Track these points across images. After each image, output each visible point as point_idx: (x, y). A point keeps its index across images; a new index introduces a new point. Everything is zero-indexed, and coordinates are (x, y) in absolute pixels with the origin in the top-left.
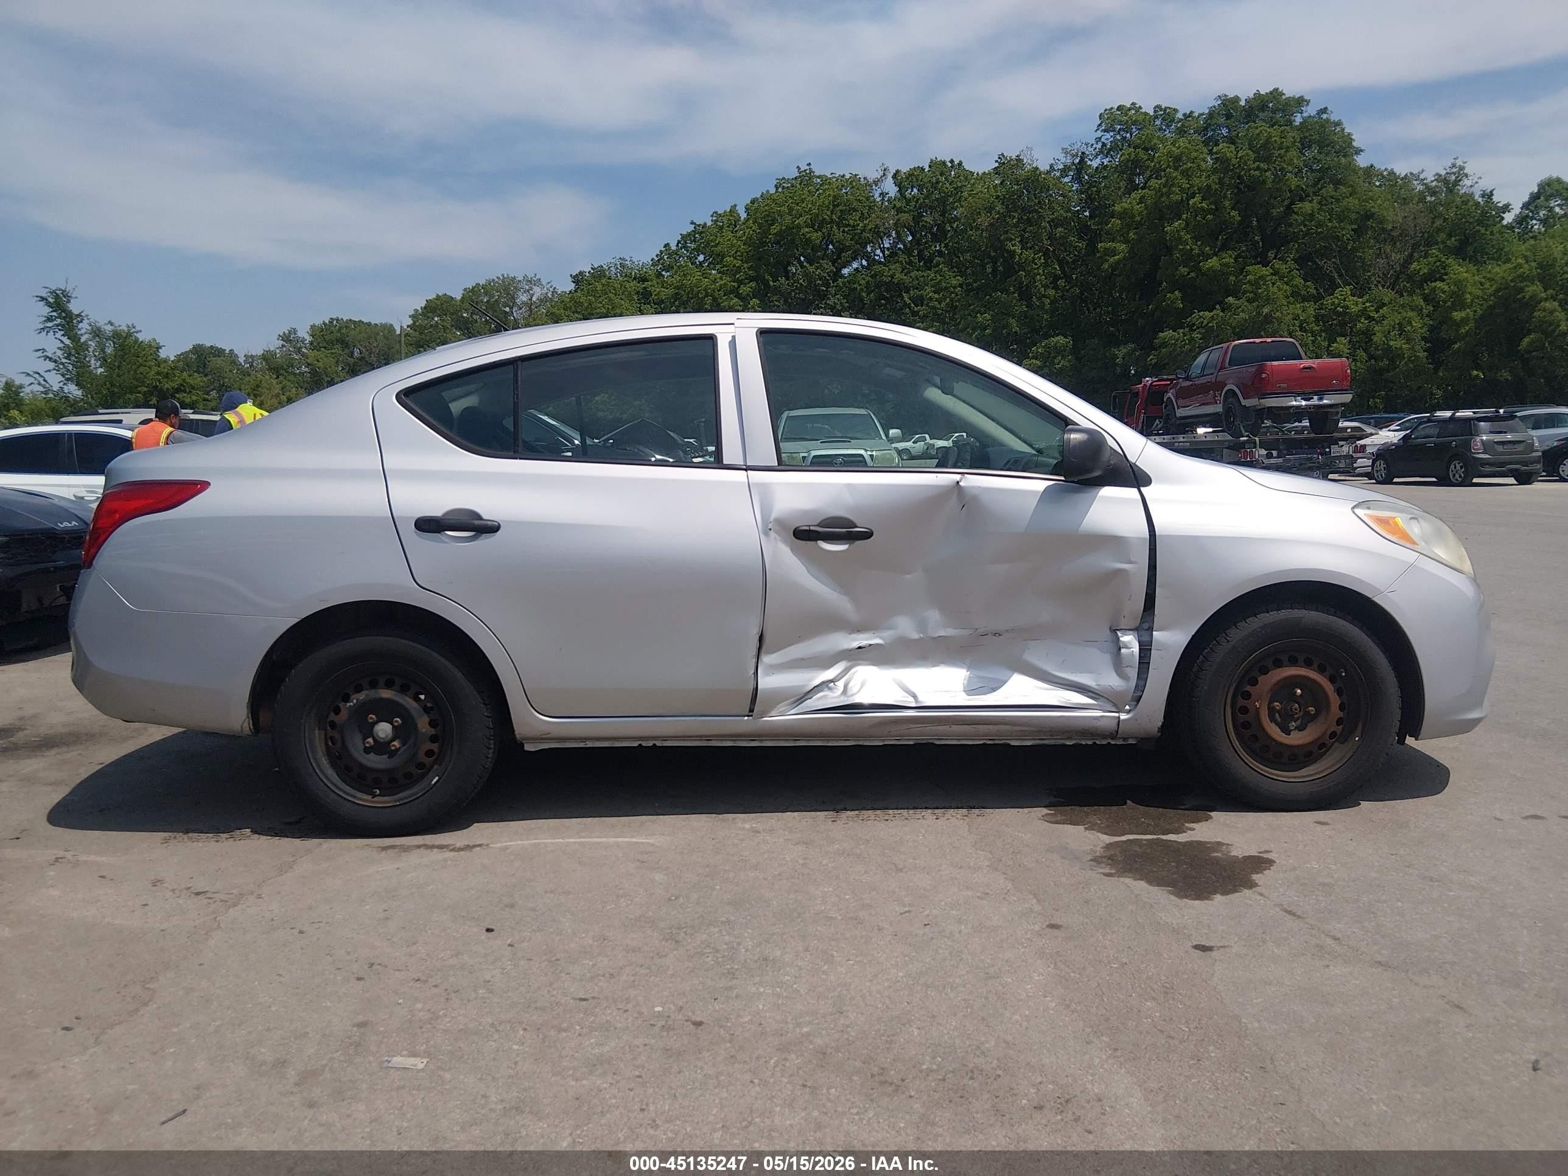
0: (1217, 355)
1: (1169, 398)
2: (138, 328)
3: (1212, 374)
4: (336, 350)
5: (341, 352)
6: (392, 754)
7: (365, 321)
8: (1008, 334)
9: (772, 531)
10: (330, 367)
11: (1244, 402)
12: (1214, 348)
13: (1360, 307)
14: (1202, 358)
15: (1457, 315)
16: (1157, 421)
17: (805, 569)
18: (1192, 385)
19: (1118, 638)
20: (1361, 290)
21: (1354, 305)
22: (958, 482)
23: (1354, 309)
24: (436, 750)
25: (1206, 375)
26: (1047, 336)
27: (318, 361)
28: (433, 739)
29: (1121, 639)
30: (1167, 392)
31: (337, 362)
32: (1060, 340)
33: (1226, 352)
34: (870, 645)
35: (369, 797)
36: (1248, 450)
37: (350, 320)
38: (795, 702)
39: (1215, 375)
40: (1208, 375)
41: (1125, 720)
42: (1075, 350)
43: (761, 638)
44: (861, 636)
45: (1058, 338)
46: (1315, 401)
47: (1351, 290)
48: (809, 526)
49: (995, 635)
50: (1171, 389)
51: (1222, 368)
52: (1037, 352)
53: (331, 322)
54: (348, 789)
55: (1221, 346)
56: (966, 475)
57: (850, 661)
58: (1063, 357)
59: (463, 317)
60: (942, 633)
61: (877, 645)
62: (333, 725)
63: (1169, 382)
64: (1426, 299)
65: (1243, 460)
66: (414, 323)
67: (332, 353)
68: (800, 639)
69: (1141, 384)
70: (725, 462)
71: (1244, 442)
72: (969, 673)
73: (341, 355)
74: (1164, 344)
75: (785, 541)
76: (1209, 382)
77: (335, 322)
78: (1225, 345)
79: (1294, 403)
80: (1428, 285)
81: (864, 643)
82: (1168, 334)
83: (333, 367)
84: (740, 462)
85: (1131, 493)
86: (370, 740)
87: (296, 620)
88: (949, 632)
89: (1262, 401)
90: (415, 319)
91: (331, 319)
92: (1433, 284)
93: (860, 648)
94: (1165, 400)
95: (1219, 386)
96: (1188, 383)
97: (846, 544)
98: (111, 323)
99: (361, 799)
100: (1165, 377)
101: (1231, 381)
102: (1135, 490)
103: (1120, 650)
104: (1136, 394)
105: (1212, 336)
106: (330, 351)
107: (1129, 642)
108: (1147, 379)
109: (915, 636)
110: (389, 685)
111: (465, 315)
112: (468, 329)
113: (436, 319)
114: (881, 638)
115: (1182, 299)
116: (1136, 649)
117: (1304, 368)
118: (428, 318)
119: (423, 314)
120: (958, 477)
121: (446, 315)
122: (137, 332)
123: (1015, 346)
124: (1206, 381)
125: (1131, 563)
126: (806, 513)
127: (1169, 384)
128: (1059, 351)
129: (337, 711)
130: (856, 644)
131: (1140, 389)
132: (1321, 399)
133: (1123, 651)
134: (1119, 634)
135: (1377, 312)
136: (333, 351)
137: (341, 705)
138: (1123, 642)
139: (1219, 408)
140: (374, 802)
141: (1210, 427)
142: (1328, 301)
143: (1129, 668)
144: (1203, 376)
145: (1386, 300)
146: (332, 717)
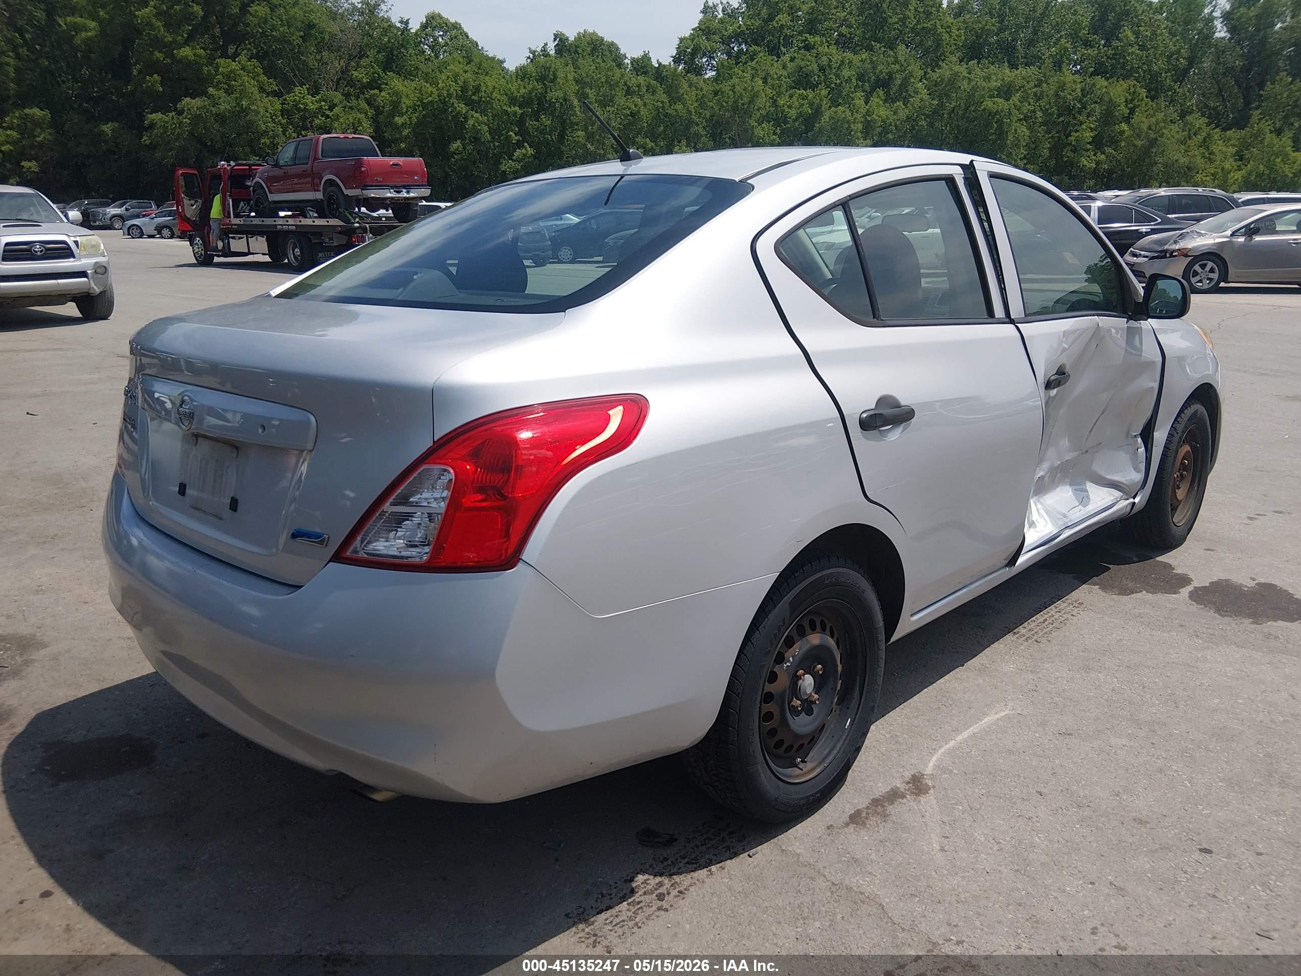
0: (308, 146)
1: (258, 183)
3: (306, 164)
6: (809, 710)
11: (346, 192)
13: (317, 105)
15: (399, 120)
16: (242, 203)
20: (315, 91)
21: (311, 102)
23: (312, 107)
30: (252, 177)
33: (317, 145)
36: (360, 235)
39: (309, 164)
40: (300, 164)
46: (404, 194)
47: (308, 89)
50: (256, 174)
51: (316, 159)
62: (770, 697)
64: (369, 102)
71: (356, 229)
76: (303, 170)
79: (389, 195)
80: (368, 91)
86: (797, 701)
87: (777, 575)
89: (365, 192)
92: (372, 92)
94: (251, 184)
95: (316, 175)
101: (329, 171)
110: (813, 627)
115: (162, 83)
117: (393, 165)
129: (773, 678)
131: (221, 172)
132: (408, 192)
135: (331, 111)
137: (778, 669)
139: (318, 195)
140: (805, 774)
141: (288, 211)
142: (289, 97)
144: (295, 164)
145: (336, 101)
146: (768, 687)
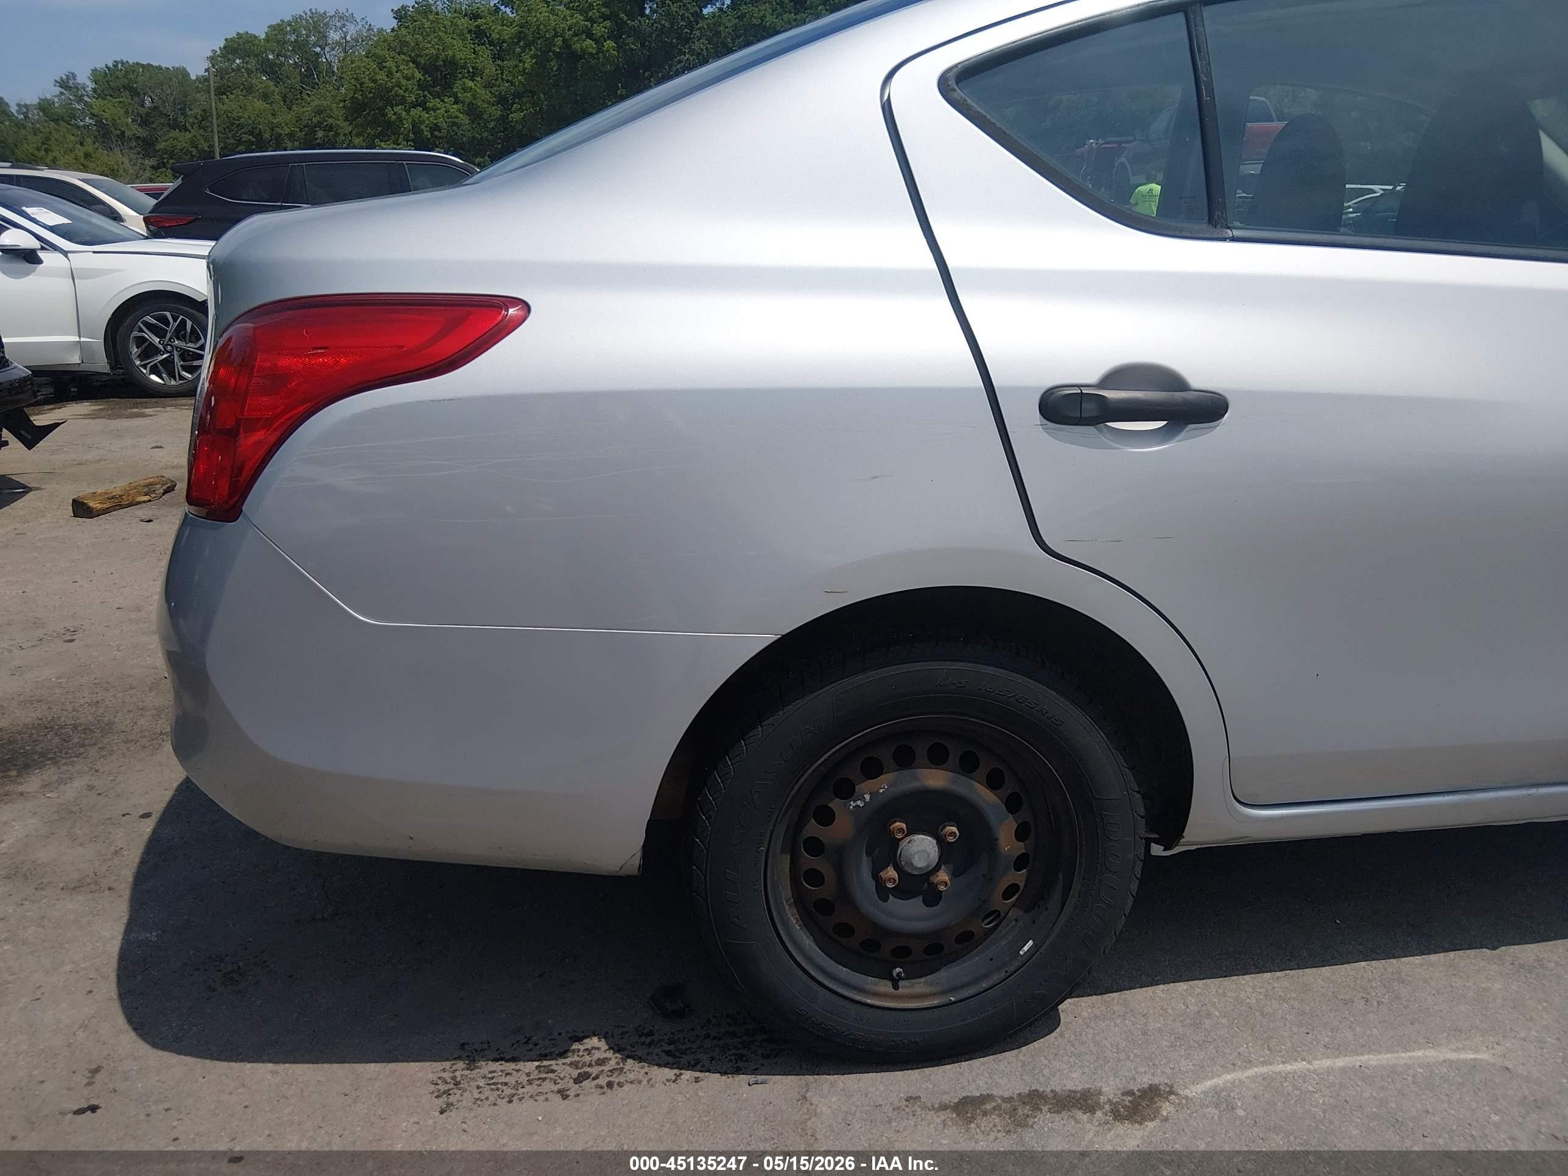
4: (124, 99)
5: (130, 101)
6: (933, 897)
7: (155, 65)
10: (119, 119)
24: (1022, 885)
27: (104, 111)
28: (1020, 862)
31: (127, 112)
35: (885, 987)
37: (137, 63)
53: (116, 66)
54: (843, 972)
62: (816, 847)
66: (213, 66)
67: (120, 102)
73: (130, 104)
77: (120, 65)
83: (122, 119)
86: (891, 873)
87: (772, 638)
90: (213, 62)
91: (115, 62)
99: (876, 995)
106: (117, 100)
110: (937, 758)
113: (238, 61)
118: (229, 60)
121: (249, 56)
129: (826, 817)
136: (121, 100)
137: (835, 804)
140: (901, 997)
146: (813, 828)
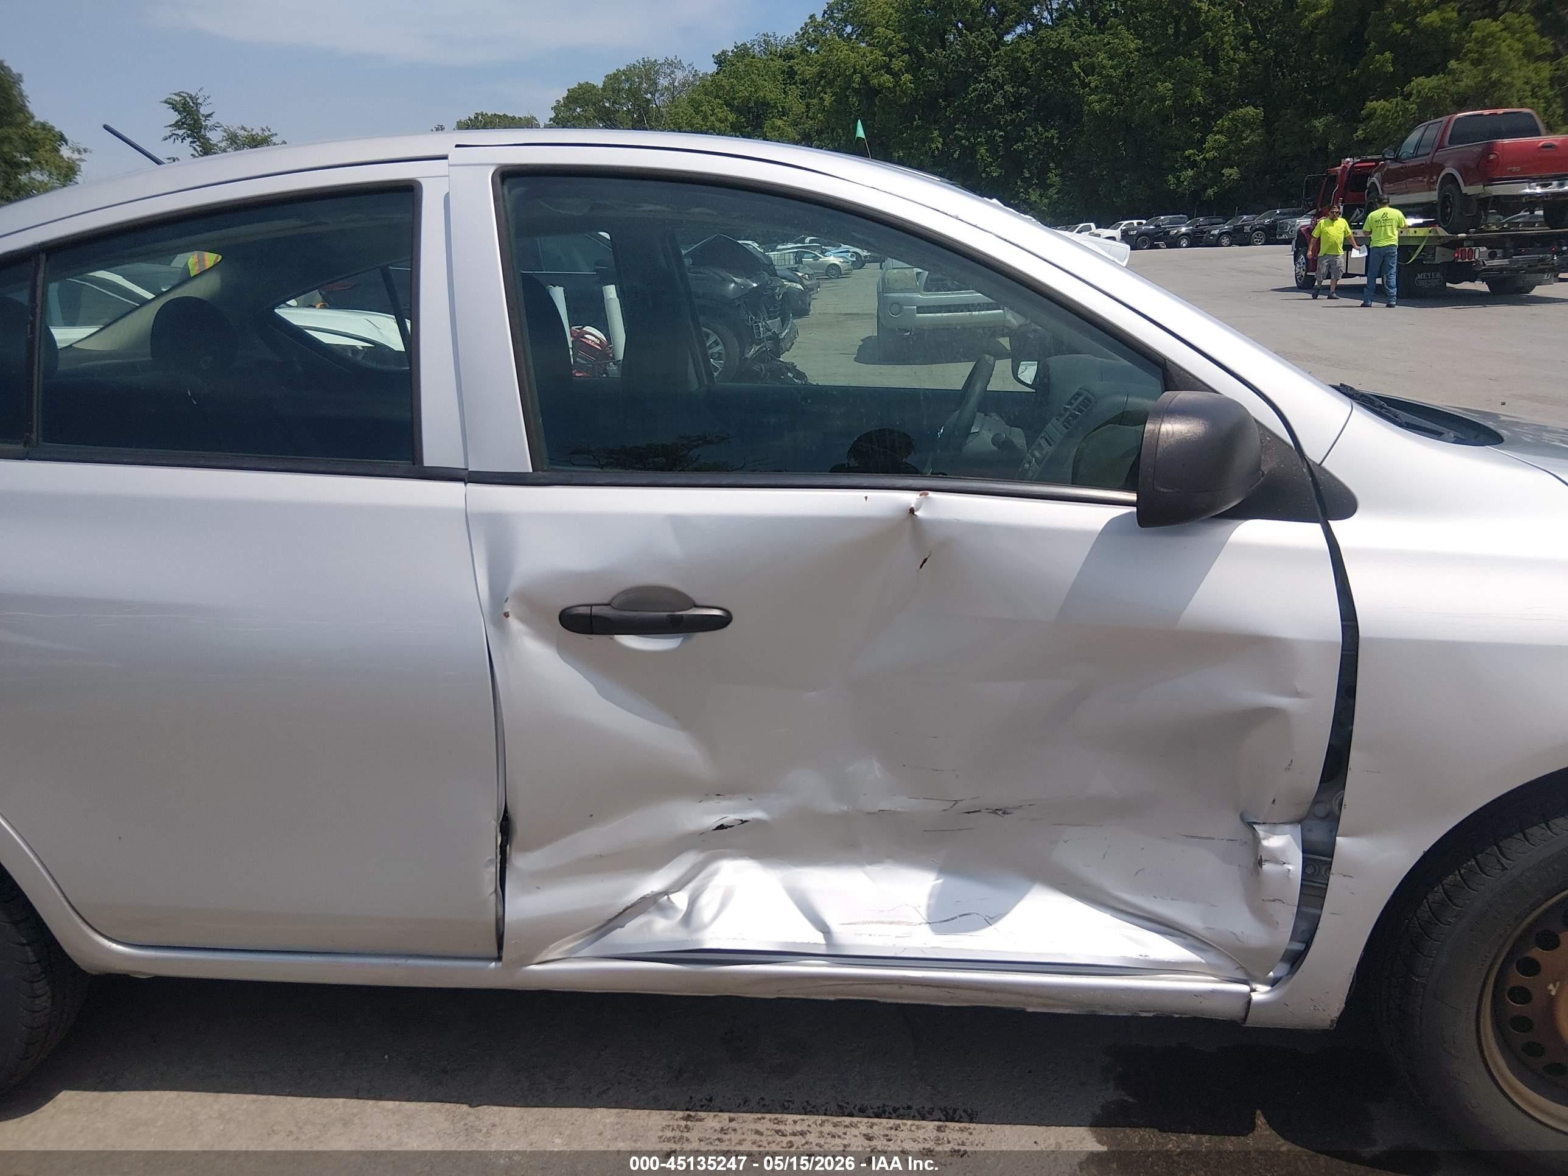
0: (1434, 132)
1: (1373, 183)
2: (273, 131)
3: (1428, 154)
7: (509, 115)
8: (1192, 105)
9: (510, 619)
11: (1465, 190)
12: (1431, 122)
14: (1414, 137)
16: (1357, 211)
17: (592, 687)
18: (1402, 168)
19: (1257, 841)
22: (912, 511)
25: (1420, 156)
26: (1235, 106)
29: (1265, 843)
30: (1371, 176)
32: (1250, 110)
33: (1446, 128)
34: (743, 822)
36: (1467, 249)
37: (495, 115)
38: (588, 934)
39: (1431, 156)
40: (1423, 155)
41: (1262, 1005)
42: (1267, 123)
43: (506, 827)
44: (725, 803)
45: (1248, 109)
48: (591, 606)
49: (995, 812)
50: (1375, 172)
51: (1441, 146)
52: (1223, 126)
53: (476, 118)
55: (1440, 119)
56: (931, 494)
57: (702, 851)
58: (1253, 131)
59: (605, 107)
60: (885, 805)
61: (758, 822)
63: (1374, 164)
65: (1460, 260)
66: (557, 115)
68: (591, 819)
69: (1339, 165)
70: (427, 463)
71: (1463, 240)
72: (940, 881)
74: (1371, 115)
75: (542, 635)
76: (1423, 164)
77: (480, 117)
78: (1445, 118)
81: (731, 818)
82: (1378, 105)
84: (454, 460)
85: (1309, 534)
88: (900, 803)
90: (557, 111)
91: (476, 114)
93: (721, 827)
94: (1368, 185)
95: (1434, 168)
96: (1397, 165)
97: (679, 637)
98: (243, 128)
100: (1369, 157)
101: (1450, 163)
102: (1316, 529)
103: (1260, 863)
104: (1333, 179)
105: (1431, 108)
107: (1282, 850)
108: (1348, 159)
109: (834, 807)
111: (607, 105)
112: (610, 120)
113: (578, 110)
114: (765, 810)
115: (1393, 61)
116: (1295, 866)
117: (1543, 146)
118: (571, 109)
119: (565, 105)
120: (911, 498)
121: (588, 105)
122: (272, 135)
123: (1198, 119)
124: (1419, 163)
125: (1297, 694)
126: (582, 578)
127: (1375, 166)
128: (1247, 123)
130: (713, 821)
131: (1339, 172)
133: (1267, 867)
134: (1260, 830)
138: (1266, 848)
139: (1433, 196)
143: (1278, 904)
144: (1416, 157)
